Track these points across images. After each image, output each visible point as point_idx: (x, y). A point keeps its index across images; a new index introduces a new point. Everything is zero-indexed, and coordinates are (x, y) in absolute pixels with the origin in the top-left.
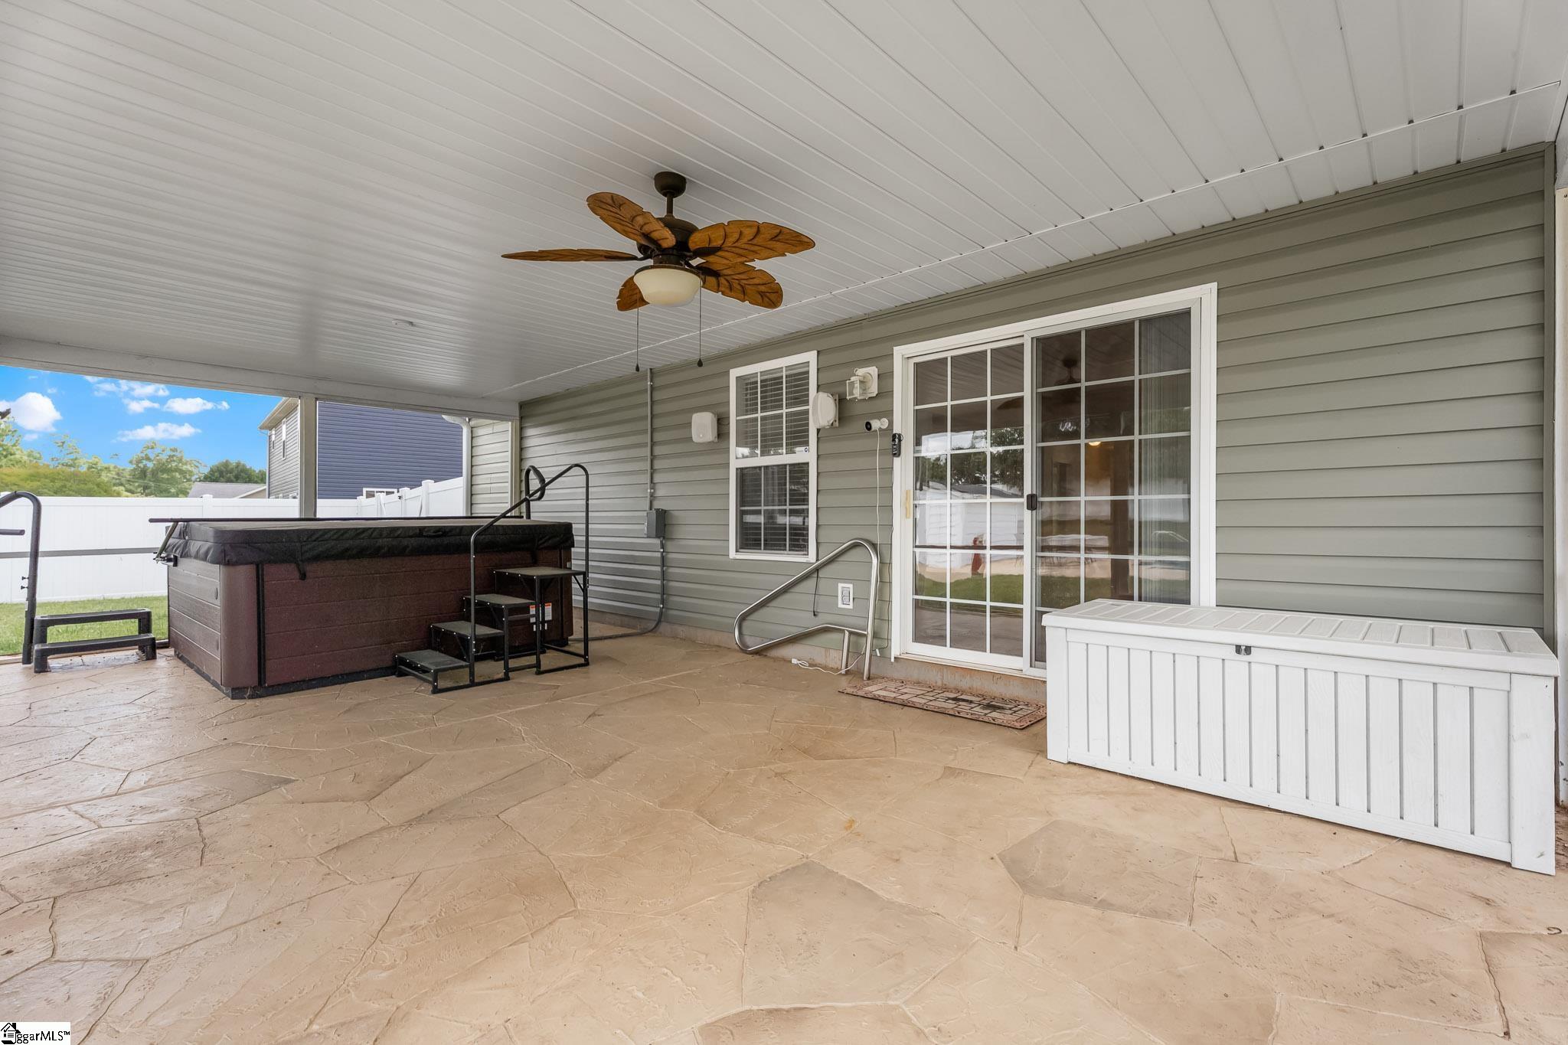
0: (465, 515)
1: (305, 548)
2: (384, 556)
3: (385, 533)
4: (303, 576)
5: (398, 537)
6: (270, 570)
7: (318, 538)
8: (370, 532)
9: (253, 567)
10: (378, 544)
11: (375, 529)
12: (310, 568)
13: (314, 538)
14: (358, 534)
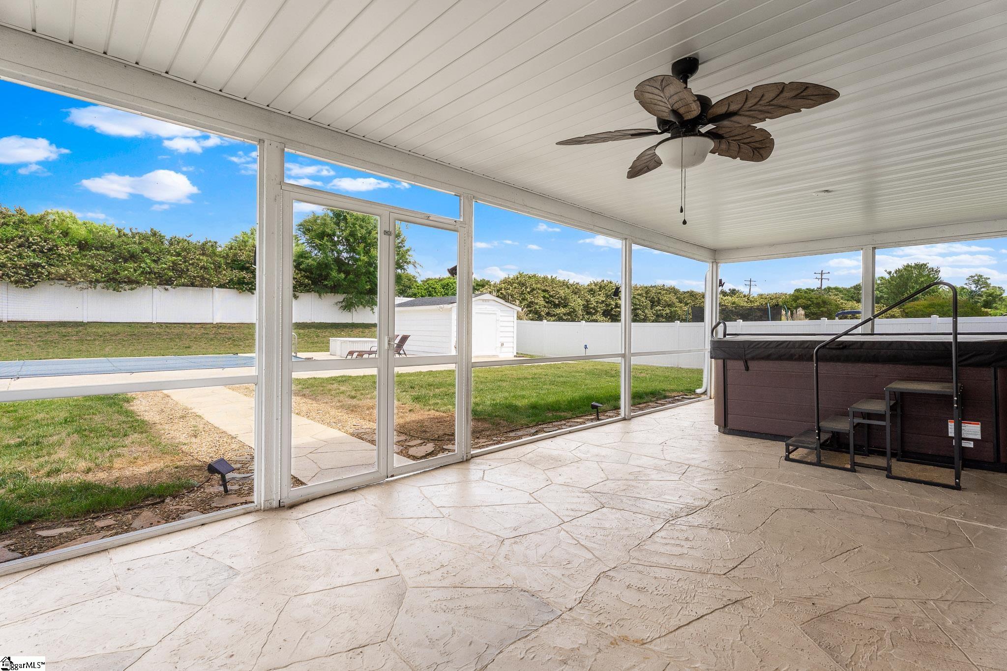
0: (870, 333)
1: (747, 352)
2: (796, 360)
3: (797, 345)
4: (747, 369)
5: (807, 347)
6: (730, 363)
7: (754, 346)
8: (787, 343)
9: (722, 360)
10: (791, 352)
11: (790, 341)
12: (751, 364)
13: (752, 346)
14: (780, 344)
